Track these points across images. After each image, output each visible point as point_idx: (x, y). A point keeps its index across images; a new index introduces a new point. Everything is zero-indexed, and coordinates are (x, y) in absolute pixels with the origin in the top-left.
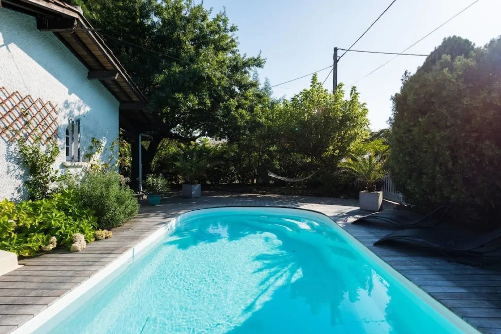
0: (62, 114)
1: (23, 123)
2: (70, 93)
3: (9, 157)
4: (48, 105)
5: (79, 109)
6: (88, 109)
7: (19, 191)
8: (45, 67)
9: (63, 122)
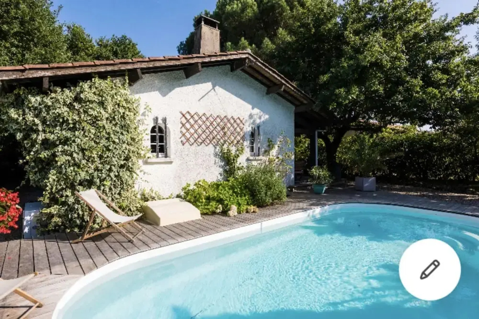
0: (247, 124)
1: (223, 134)
2: (253, 108)
3: (216, 155)
4: (238, 119)
5: (260, 118)
6: (267, 117)
7: (221, 175)
8: (236, 95)
9: (248, 129)
